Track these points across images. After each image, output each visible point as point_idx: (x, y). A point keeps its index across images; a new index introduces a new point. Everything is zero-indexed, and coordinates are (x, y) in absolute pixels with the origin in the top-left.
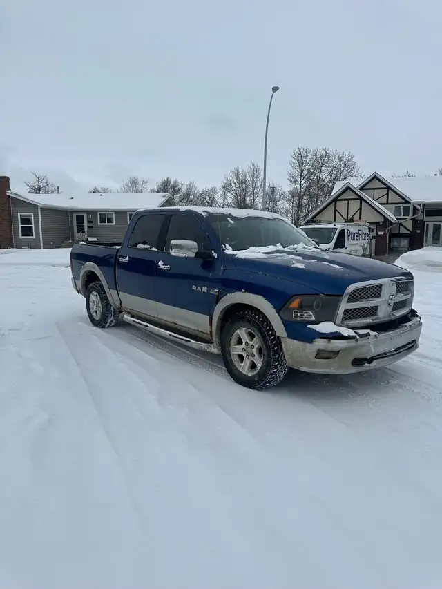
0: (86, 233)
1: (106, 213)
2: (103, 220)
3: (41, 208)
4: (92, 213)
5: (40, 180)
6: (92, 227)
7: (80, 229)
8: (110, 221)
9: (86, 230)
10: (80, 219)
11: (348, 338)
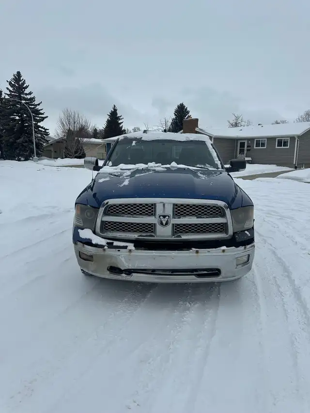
0: (245, 154)
1: (261, 139)
2: (258, 145)
3: (214, 138)
4: (251, 140)
5: (237, 118)
6: (249, 150)
7: (242, 151)
8: (263, 145)
9: (245, 152)
10: (242, 145)
11: (96, 246)
